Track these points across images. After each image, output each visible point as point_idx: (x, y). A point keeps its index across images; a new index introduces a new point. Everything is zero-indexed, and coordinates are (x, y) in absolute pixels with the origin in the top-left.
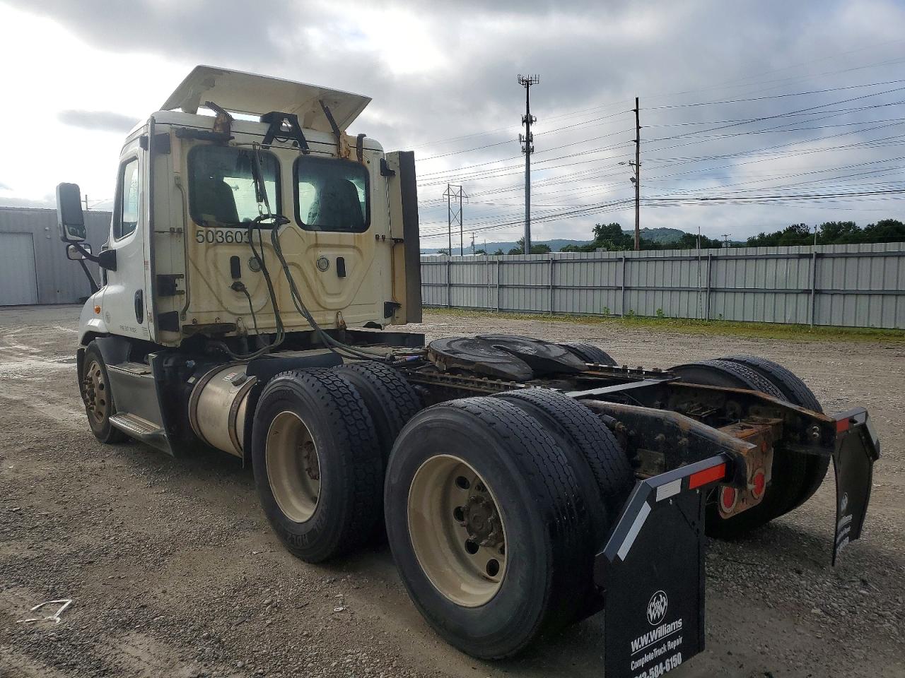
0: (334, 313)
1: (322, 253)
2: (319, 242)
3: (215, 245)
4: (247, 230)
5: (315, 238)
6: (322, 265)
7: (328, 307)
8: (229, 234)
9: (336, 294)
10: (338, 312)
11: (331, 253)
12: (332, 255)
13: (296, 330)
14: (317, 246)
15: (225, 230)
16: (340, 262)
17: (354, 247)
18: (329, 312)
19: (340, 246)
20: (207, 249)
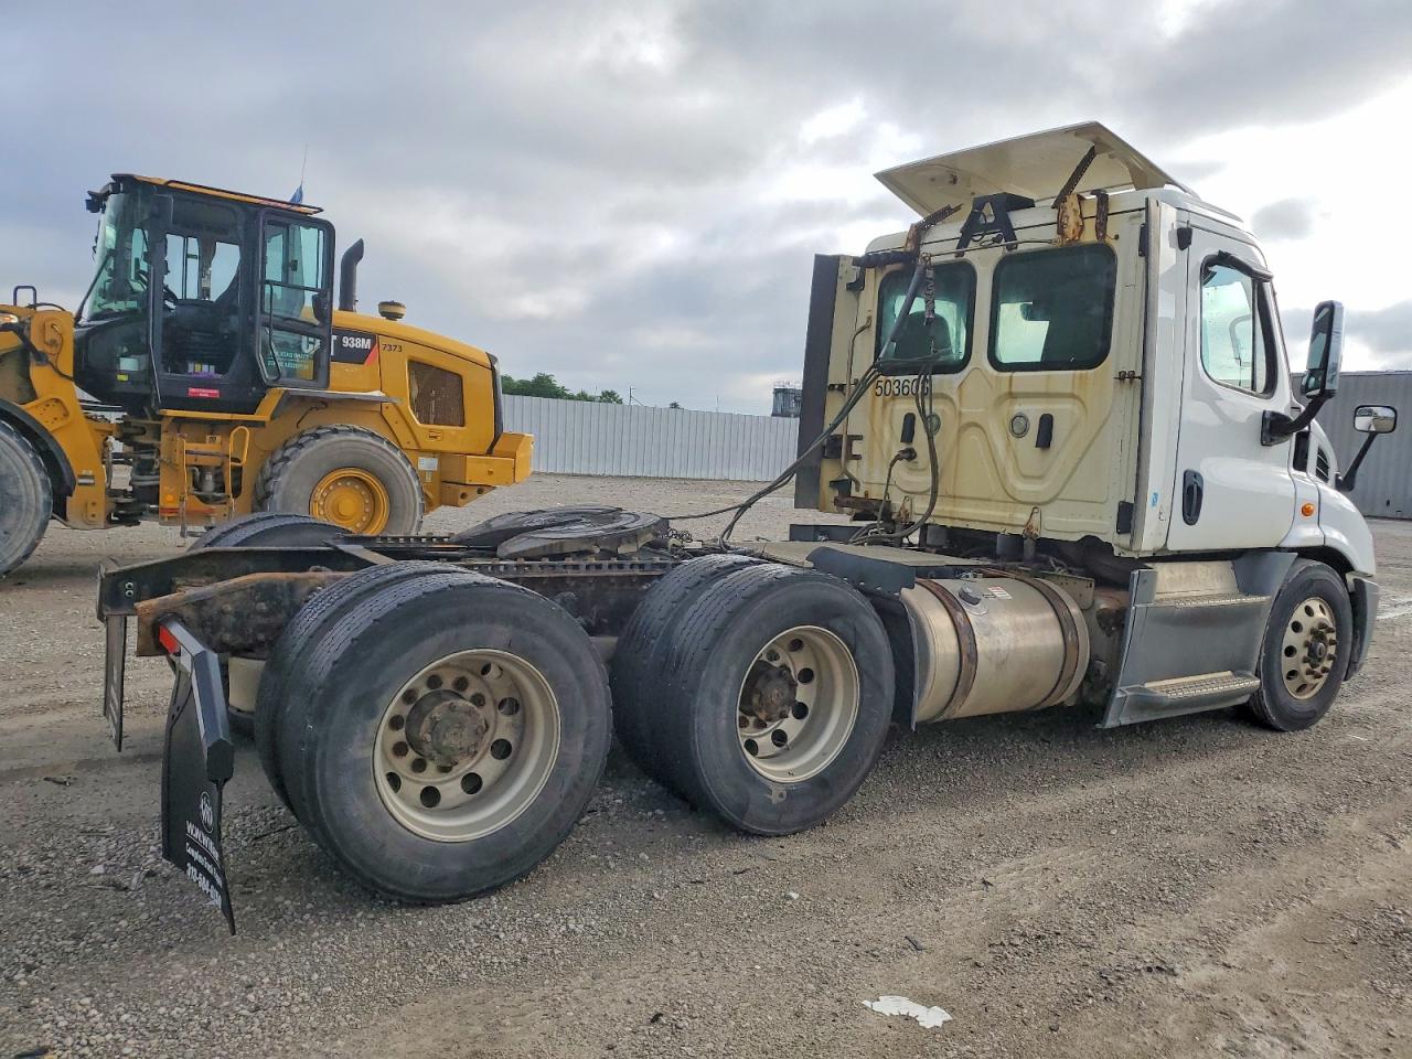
0: (1029, 509)
1: (1020, 407)
2: (1014, 390)
3: (893, 399)
4: (917, 377)
5: (1008, 382)
6: (1017, 427)
7: (1018, 498)
8: (906, 383)
9: (1033, 477)
10: (1036, 507)
11: (1030, 407)
12: (1033, 411)
13: (972, 526)
14: (1012, 395)
15: (902, 378)
16: (1047, 422)
17: (1073, 396)
18: (1021, 506)
19: (1047, 395)
20: (885, 405)
